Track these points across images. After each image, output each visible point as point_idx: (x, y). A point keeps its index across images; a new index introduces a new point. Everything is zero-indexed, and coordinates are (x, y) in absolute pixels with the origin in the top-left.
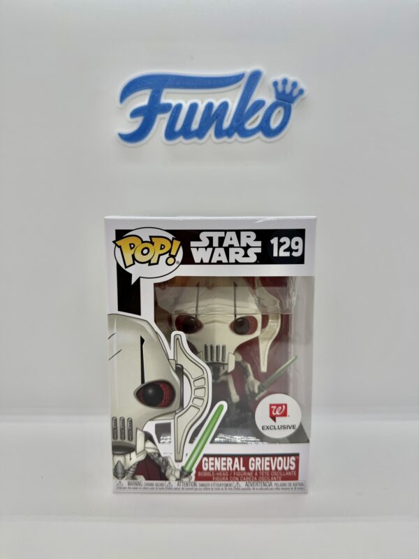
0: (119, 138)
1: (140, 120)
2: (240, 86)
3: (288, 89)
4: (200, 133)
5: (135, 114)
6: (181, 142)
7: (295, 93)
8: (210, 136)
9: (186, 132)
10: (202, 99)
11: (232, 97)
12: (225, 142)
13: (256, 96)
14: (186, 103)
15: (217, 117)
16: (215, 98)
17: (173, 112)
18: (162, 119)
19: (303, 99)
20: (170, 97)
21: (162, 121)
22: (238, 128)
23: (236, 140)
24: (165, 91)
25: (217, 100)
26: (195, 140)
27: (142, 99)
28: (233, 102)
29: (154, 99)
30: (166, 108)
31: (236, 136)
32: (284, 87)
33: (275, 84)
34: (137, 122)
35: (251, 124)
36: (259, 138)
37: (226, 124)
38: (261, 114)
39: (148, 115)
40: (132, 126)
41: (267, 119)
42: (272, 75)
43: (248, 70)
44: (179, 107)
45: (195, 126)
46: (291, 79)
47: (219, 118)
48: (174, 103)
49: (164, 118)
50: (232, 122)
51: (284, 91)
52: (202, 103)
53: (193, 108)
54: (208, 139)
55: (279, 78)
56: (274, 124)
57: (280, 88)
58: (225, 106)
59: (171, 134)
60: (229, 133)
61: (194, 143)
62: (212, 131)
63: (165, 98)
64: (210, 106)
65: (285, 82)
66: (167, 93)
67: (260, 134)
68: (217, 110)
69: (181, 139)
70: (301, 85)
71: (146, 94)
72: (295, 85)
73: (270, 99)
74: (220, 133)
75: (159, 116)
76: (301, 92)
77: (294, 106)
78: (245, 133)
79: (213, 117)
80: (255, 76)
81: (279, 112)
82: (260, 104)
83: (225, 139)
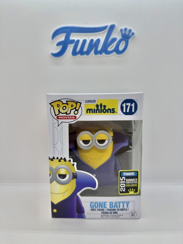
0: (51, 55)
1: (60, 47)
2: (105, 32)
3: (127, 33)
4: (88, 53)
5: (58, 44)
6: (79, 57)
7: (130, 34)
8: (92, 54)
9: (81, 52)
10: (89, 37)
11: (102, 37)
12: (99, 56)
13: (113, 36)
14: (81, 39)
15: (95, 46)
16: (94, 37)
17: (75, 43)
18: (70, 46)
19: (134, 37)
20: (74, 37)
21: (70, 48)
22: (105, 50)
23: (104, 56)
24: (72, 34)
25: (95, 38)
26: (85, 56)
27: (62, 38)
28: (102, 39)
29: (67, 37)
30: (73, 41)
31: (104, 54)
32: (125, 32)
33: (121, 30)
34: (59, 48)
35: (110, 49)
36: (114, 55)
37: (99, 48)
38: (115, 44)
39: (64, 45)
40: (57, 50)
41: (118, 46)
42: (120, 27)
43: (109, 24)
44: (78, 41)
45: (85, 49)
46: (129, 28)
47: (96, 46)
48: (76, 39)
49: (72, 46)
50: (102, 48)
51: (125, 34)
52: (88, 39)
53: (85, 41)
54: (91, 55)
55: (123, 28)
56: (121, 48)
57: (123, 32)
58: (98, 41)
59: (74, 53)
60: (100, 52)
61: (85, 57)
62: (93, 52)
63: (72, 37)
64: (92, 40)
65: (126, 29)
66: (73, 35)
67: (114, 53)
68: (95, 42)
69: (79, 55)
70: (133, 31)
71: (63, 35)
72: (130, 31)
73: (119, 37)
74: (96, 53)
75: (69, 45)
76: (133, 34)
77: (130, 40)
78: (108, 53)
79: (93, 45)
80: (112, 27)
81: (123, 43)
82: (114, 40)
83: (99, 55)
